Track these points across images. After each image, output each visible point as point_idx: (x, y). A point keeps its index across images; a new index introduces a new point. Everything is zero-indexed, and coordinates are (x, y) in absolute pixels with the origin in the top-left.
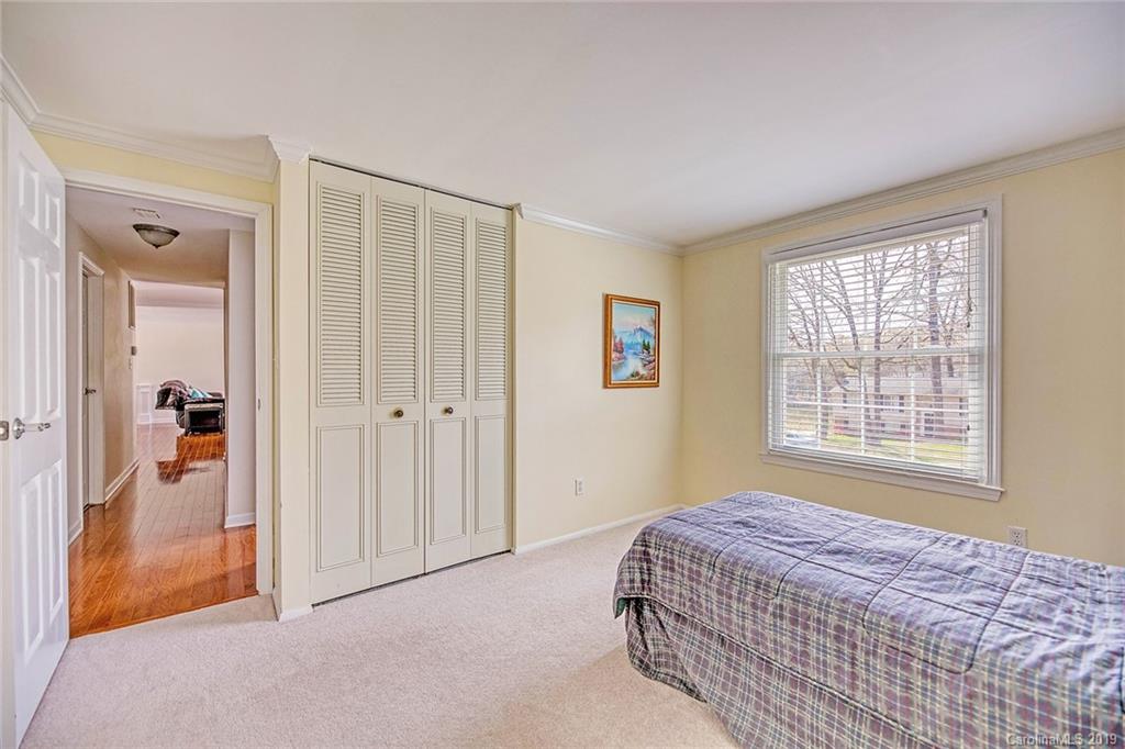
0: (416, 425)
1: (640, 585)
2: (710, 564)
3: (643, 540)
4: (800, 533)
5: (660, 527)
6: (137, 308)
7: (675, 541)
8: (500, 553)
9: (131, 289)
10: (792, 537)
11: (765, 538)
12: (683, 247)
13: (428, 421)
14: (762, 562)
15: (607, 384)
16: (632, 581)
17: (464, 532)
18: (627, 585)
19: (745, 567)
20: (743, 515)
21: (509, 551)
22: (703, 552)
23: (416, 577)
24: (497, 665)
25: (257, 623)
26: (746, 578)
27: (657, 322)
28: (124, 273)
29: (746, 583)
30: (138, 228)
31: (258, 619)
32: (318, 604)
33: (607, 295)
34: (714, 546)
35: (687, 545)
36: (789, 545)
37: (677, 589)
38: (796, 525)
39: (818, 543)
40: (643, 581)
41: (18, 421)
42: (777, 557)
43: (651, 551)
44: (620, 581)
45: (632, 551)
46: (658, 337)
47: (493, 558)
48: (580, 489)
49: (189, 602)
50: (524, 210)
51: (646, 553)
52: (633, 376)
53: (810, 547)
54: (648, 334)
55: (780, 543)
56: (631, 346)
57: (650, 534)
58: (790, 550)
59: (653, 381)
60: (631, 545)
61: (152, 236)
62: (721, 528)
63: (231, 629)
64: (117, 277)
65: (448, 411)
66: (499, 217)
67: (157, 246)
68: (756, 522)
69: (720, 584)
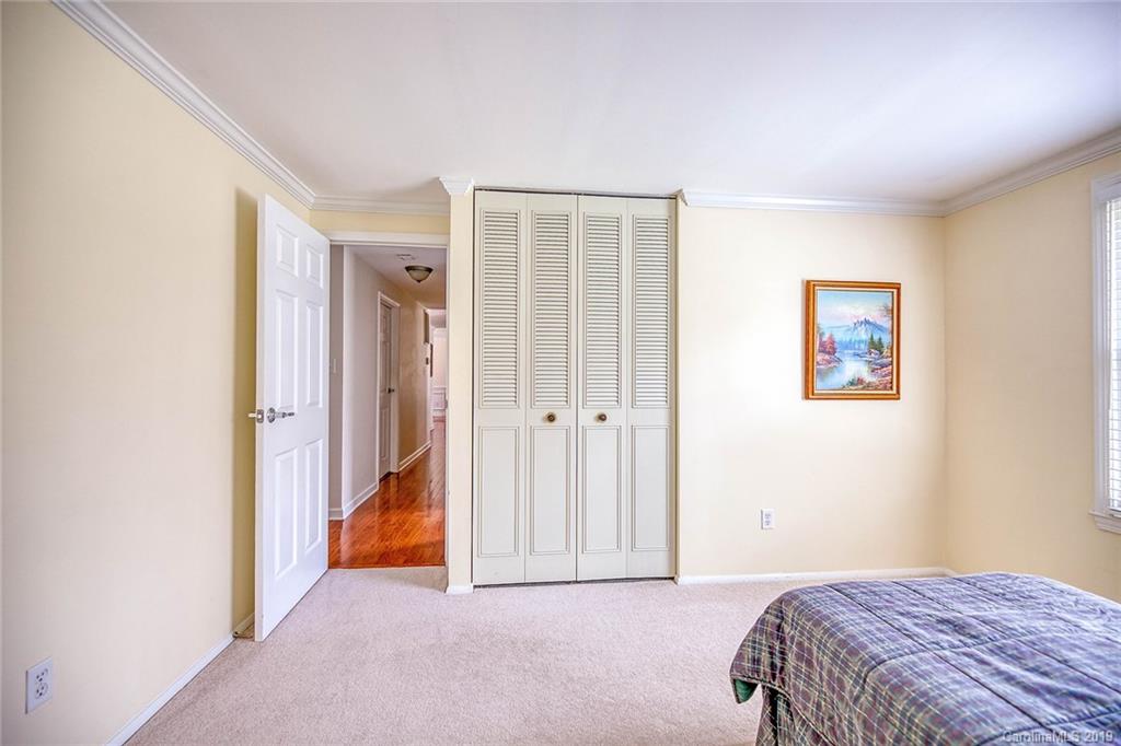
0: (568, 431)
1: (768, 670)
2: (858, 675)
3: (779, 609)
4: (1071, 673)
5: (805, 598)
6: (431, 327)
7: (817, 624)
8: (662, 579)
9: (426, 315)
10: (1045, 674)
11: (983, 662)
12: (944, 202)
13: (580, 429)
14: (949, 702)
15: (809, 393)
16: (756, 661)
17: (619, 546)
18: (747, 665)
19: (913, 702)
20: (965, 612)
21: (672, 579)
22: (853, 652)
23: (568, 583)
24: (597, 706)
25: (432, 590)
26: (910, 720)
27: (895, 312)
28: (419, 304)
29: (910, 729)
30: (408, 269)
31: (433, 587)
32: (480, 587)
33: (808, 282)
34: (875, 649)
35: (831, 635)
36: (1030, 689)
37: (815, 695)
38: (1071, 655)
39: (1102, 703)
40: (773, 666)
41: (272, 410)
42: (986, 703)
43: (787, 629)
44: (739, 656)
45: (762, 621)
46: (897, 331)
47: (651, 582)
48: (768, 523)
49: (401, 561)
50: (686, 197)
51: (779, 627)
52: (852, 383)
53: (1078, 705)
54: (880, 328)
55: (1010, 679)
56: (848, 345)
57: (789, 603)
58: (1026, 700)
59: (889, 389)
60: (763, 612)
61: (415, 274)
62: (907, 623)
63: (414, 590)
64: (413, 308)
65: (602, 418)
66: (660, 209)
67: (419, 281)
68: (985, 629)
69: (869, 711)
